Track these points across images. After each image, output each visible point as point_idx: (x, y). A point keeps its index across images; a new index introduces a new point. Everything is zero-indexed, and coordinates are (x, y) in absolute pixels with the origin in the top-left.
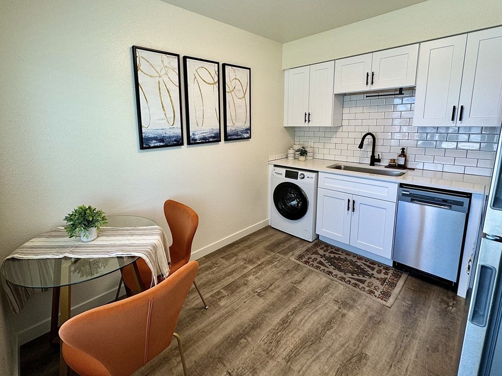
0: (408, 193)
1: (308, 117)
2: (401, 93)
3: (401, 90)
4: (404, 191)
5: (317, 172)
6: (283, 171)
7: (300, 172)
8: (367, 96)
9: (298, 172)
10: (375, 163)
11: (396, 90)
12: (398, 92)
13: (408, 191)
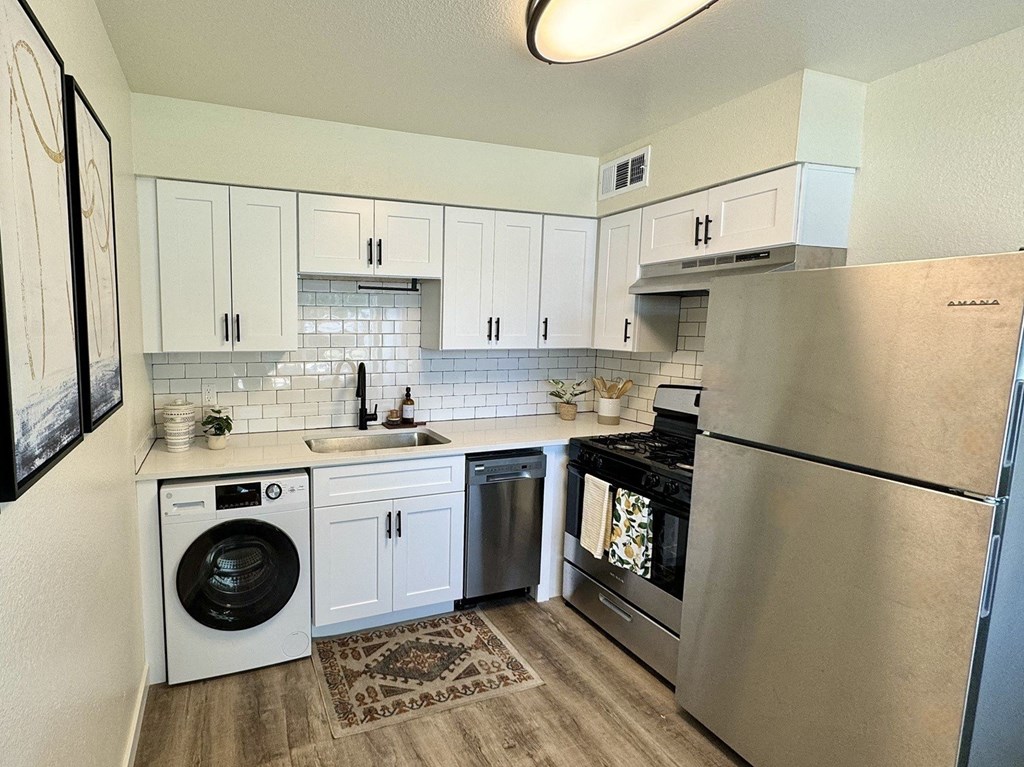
0: (483, 468)
1: (232, 327)
2: (414, 289)
3: (415, 281)
4: (477, 466)
5: (308, 470)
6: (208, 492)
7: (265, 482)
8: (360, 287)
9: (259, 483)
10: (369, 423)
11: (404, 280)
12: (410, 287)
13: (482, 465)
